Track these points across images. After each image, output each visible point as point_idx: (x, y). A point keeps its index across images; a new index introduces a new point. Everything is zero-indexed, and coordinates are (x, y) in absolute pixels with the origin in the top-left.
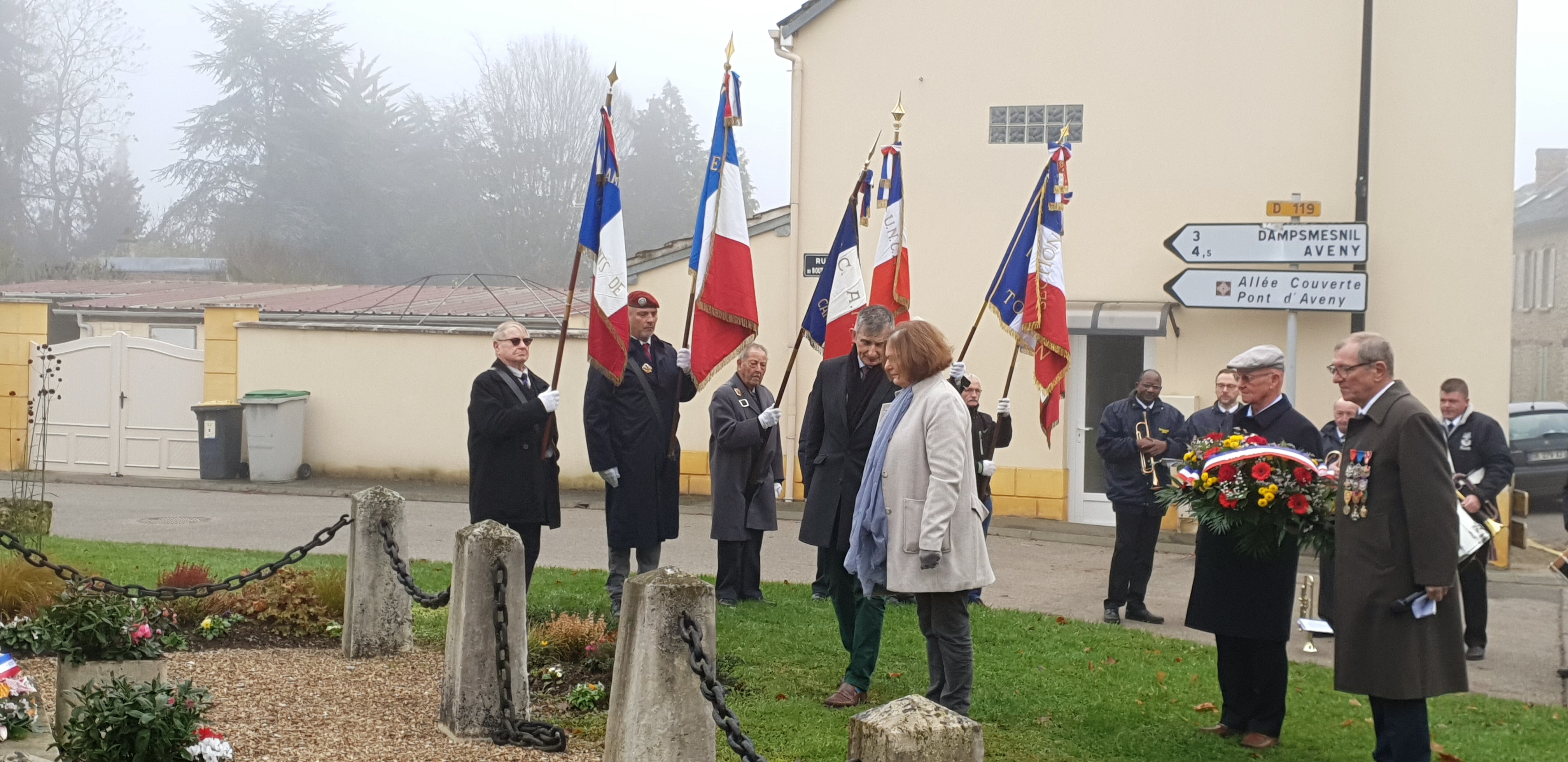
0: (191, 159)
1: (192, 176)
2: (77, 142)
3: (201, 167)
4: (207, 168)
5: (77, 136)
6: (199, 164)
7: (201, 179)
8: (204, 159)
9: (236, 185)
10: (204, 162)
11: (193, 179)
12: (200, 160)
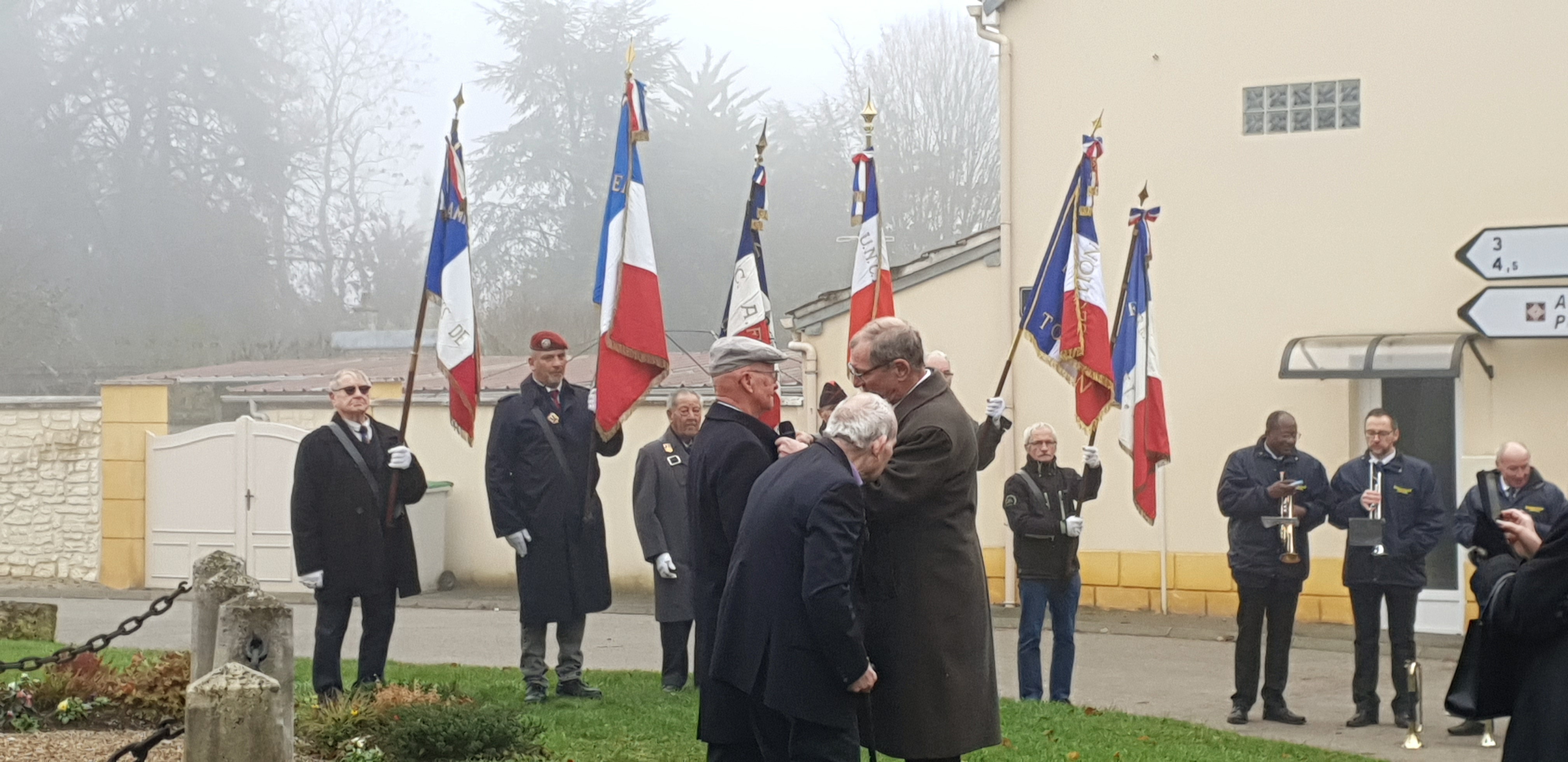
0: (479, 202)
1: (480, 224)
2: (352, 186)
3: (491, 213)
4: (499, 213)
5: (351, 179)
6: (489, 208)
7: (492, 228)
8: (497, 202)
9: (534, 234)
10: (494, 206)
11: (482, 229)
12: (490, 203)
